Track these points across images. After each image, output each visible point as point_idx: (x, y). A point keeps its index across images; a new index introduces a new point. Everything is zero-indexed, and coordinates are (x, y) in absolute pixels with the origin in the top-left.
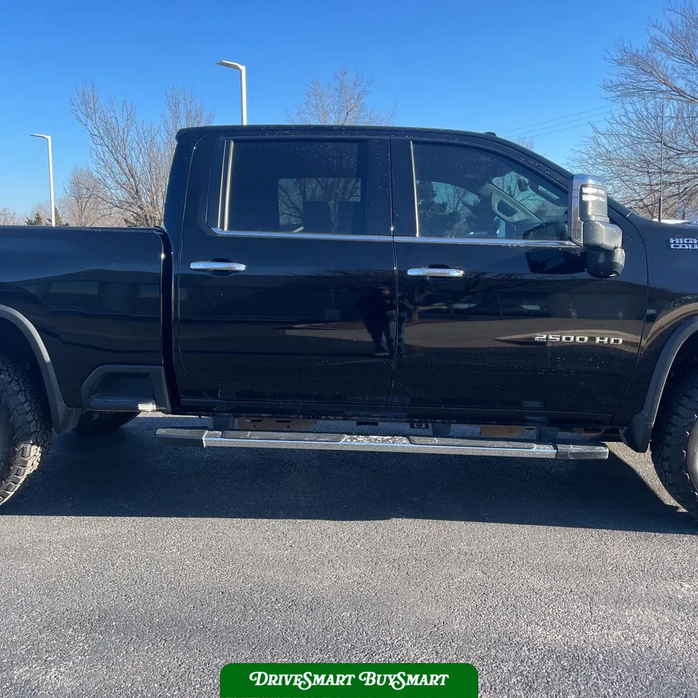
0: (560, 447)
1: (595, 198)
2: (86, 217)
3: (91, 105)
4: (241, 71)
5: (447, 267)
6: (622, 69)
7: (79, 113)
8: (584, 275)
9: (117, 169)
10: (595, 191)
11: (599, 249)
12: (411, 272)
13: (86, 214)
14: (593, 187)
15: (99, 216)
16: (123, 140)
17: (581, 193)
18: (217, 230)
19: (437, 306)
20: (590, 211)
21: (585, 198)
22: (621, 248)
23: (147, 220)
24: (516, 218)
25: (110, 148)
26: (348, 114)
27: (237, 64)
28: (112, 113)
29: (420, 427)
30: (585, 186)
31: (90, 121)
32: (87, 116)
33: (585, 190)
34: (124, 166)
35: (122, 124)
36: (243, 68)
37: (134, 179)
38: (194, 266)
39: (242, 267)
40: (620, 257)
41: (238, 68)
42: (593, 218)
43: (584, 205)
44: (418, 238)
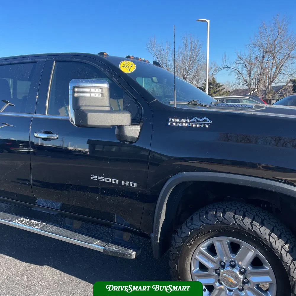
4: (207, 22)
7: (149, 49)
27: (204, 20)
31: (153, 51)
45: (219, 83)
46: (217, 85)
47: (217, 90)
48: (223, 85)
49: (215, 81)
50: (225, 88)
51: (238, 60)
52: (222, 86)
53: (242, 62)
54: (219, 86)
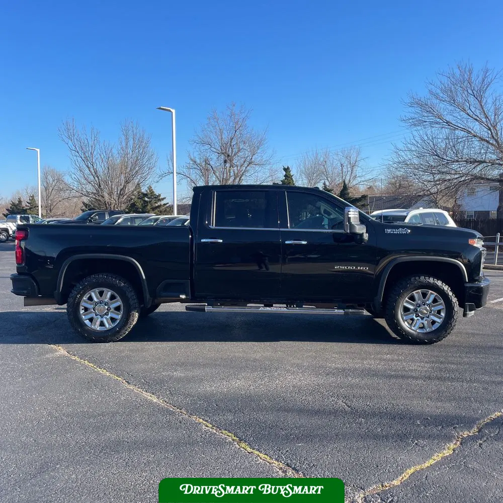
0: (345, 310)
1: (354, 216)
2: (51, 200)
3: (71, 131)
4: (172, 113)
5: (301, 240)
6: (412, 109)
7: (63, 136)
8: (354, 243)
9: (87, 171)
10: (353, 213)
11: (356, 234)
12: (286, 242)
13: (52, 197)
14: (353, 212)
15: (60, 199)
16: (91, 153)
17: (348, 214)
18: (211, 227)
19: (297, 256)
20: (352, 221)
21: (349, 216)
22: (366, 233)
23: (106, 204)
24: (332, 217)
25: (83, 158)
26: (236, 131)
27: (169, 109)
28: (85, 136)
29: (290, 307)
30: (350, 212)
31: (70, 141)
32: (69, 138)
33: (349, 213)
34: (92, 169)
35: (91, 143)
36: (173, 111)
37: (98, 178)
38: (202, 241)
39: (221, 241)
40: (366, 236)
41: (170, 111)
42: (353, 223)
43: (349, 218)
44: (289, 229)
45: (159, 195)
46: (155, 198)
47: (157, 205)
48: (165, 198)
49: (153, 192)
50: (168, 203)
51: (189, 163)
52: (163, 199)
53: (196, 166)
54: (160, 200)
